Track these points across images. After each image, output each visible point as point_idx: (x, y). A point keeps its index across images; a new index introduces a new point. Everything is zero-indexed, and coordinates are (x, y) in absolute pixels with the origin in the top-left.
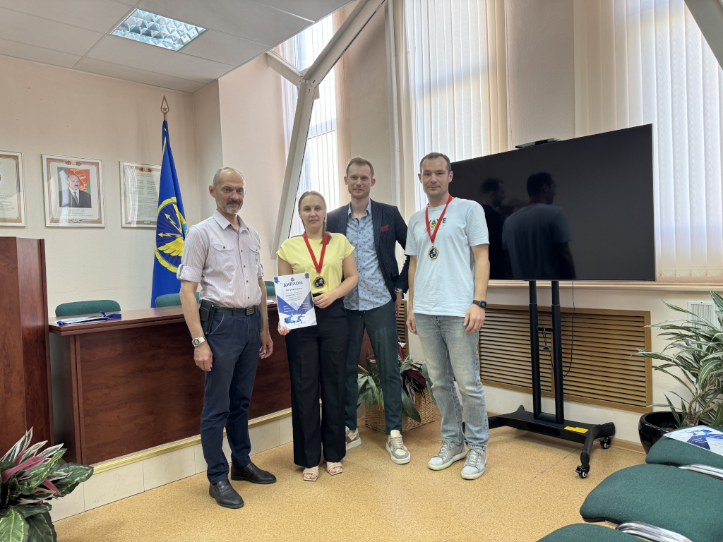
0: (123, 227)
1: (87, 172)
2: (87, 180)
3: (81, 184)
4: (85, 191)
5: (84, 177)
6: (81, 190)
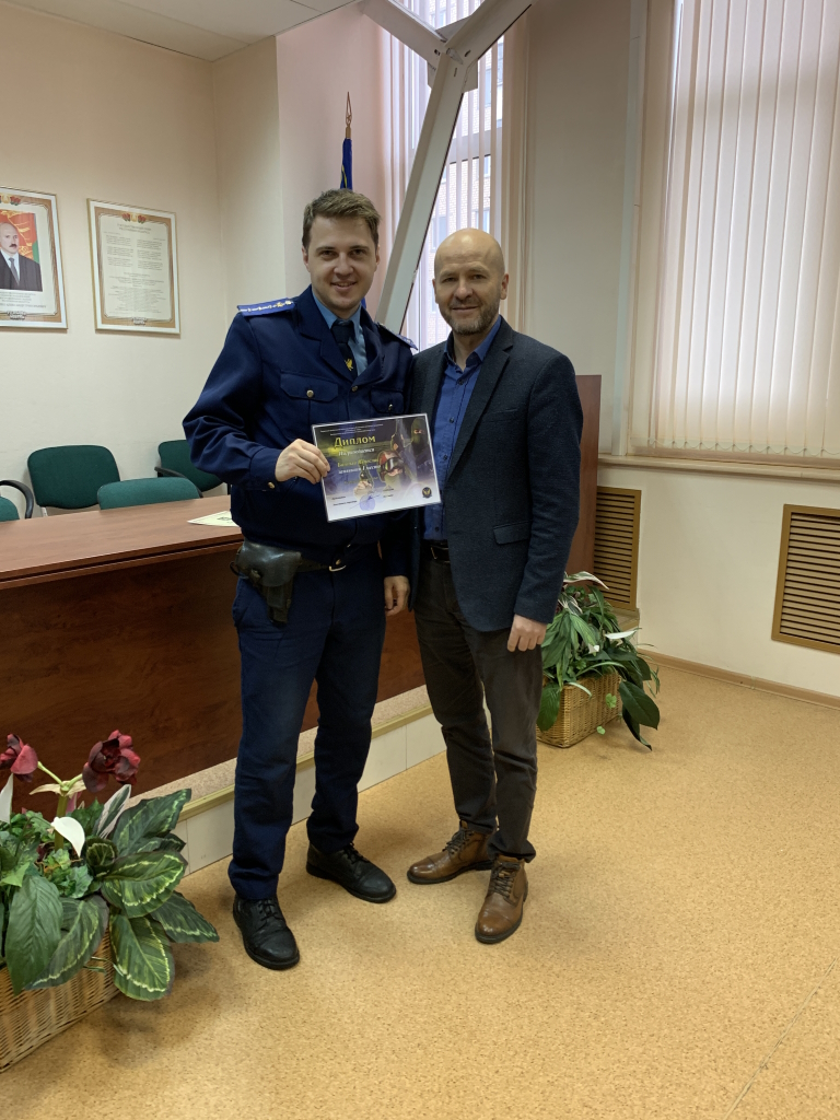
0: (99, 331)
1: (31, 217)
2: (33, 235)
3: (23, 243)
4: (30, 257)
5: (27, 229)
6: (23, 254)
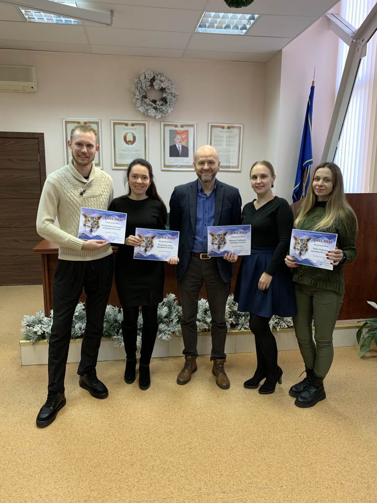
4: (185, 145)
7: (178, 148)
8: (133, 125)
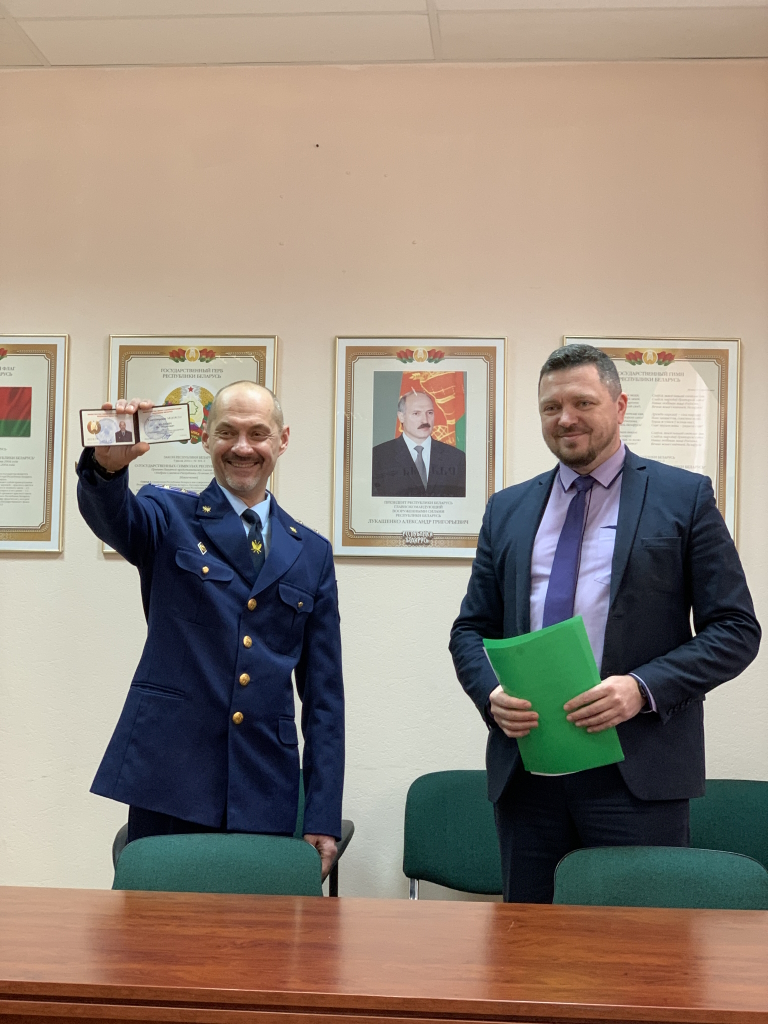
2: (459, 406)
3: (441, 420)
4: (449, 442)
5: (450, 398)
6: (439, 439)
7: (414, 455)
8: (207, 354)
